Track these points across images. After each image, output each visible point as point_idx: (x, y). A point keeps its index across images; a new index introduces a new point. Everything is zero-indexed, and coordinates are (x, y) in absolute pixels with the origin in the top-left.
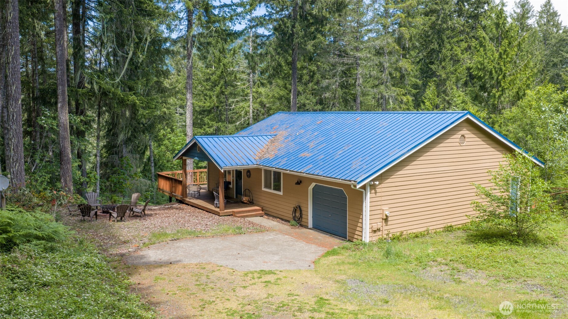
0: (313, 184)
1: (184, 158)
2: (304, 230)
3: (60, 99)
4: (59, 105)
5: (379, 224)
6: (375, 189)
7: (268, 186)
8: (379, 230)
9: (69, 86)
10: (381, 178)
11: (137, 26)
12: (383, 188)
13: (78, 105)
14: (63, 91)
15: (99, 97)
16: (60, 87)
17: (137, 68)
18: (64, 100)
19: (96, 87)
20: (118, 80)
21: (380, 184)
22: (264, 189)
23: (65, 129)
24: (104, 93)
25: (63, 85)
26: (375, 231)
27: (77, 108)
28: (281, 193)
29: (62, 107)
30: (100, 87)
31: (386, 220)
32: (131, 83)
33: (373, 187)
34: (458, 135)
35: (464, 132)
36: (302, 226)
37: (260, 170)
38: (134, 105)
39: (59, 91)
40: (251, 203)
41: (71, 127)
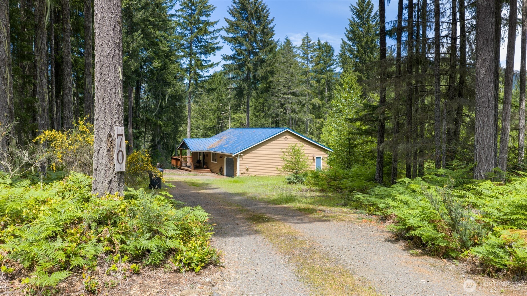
0: (226, 158)
1: (181, 149)
2: (222, 176)
3: (129, 123)
4: (129, 125)
5: (244, 171)
6: (242, 157)
7: (213, 160)
8: (244, 173)
9: (133, 117)
10: (245, 153)
11: (162, 91)
12: (245, 157)
13: (137, 125)
14: (131, 120)
15: (145, 122)
16: (129, 118)
17: (162, 108)
18: (131, 123)
19: (145, 117)
20: (154, 114)
21: (243, 155)
22: (212, 162)
23: (131, 135)
24: (148, 120)
25: (131, 117)
26: (242, 174)
27: (136, 127)
28: (216, 162)
29: (130, 126)
30: (146, 117)
31: (247, 169)
32: (160, 116)
33: (241, 156)
34: (284, 137)
35: (287, 136)
36: (222, 175)
37: (210, 153)
38: (160, 125)
39: (129, 120)
40: (208, 168)
41: (133, 135)
